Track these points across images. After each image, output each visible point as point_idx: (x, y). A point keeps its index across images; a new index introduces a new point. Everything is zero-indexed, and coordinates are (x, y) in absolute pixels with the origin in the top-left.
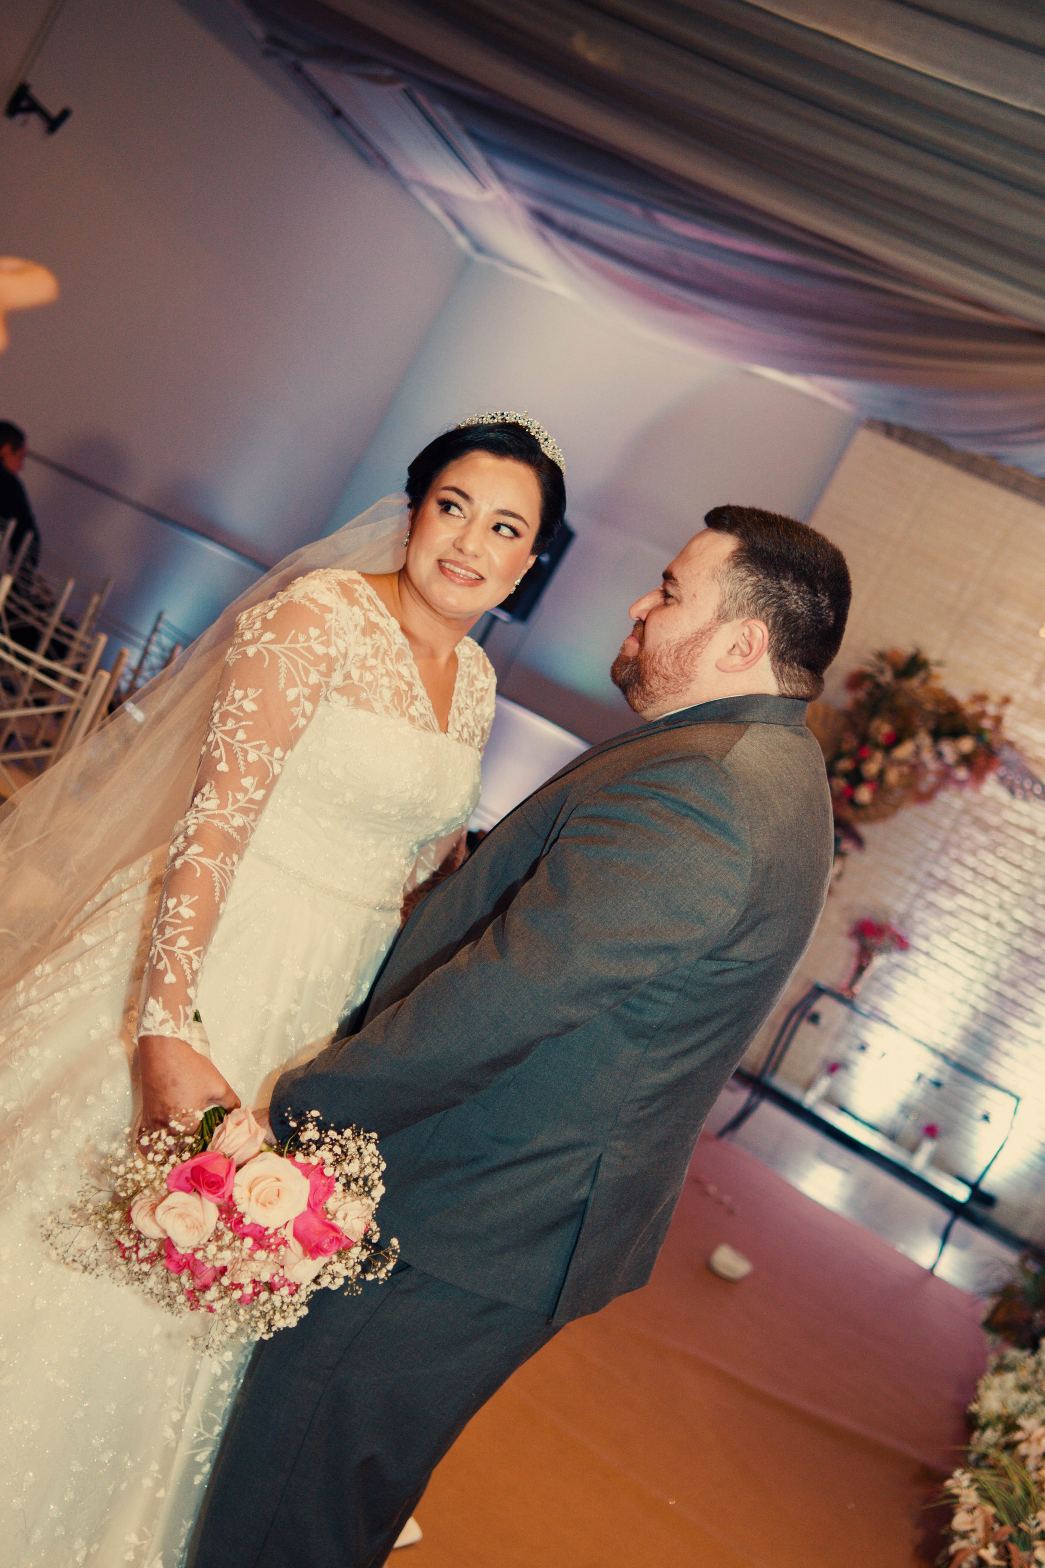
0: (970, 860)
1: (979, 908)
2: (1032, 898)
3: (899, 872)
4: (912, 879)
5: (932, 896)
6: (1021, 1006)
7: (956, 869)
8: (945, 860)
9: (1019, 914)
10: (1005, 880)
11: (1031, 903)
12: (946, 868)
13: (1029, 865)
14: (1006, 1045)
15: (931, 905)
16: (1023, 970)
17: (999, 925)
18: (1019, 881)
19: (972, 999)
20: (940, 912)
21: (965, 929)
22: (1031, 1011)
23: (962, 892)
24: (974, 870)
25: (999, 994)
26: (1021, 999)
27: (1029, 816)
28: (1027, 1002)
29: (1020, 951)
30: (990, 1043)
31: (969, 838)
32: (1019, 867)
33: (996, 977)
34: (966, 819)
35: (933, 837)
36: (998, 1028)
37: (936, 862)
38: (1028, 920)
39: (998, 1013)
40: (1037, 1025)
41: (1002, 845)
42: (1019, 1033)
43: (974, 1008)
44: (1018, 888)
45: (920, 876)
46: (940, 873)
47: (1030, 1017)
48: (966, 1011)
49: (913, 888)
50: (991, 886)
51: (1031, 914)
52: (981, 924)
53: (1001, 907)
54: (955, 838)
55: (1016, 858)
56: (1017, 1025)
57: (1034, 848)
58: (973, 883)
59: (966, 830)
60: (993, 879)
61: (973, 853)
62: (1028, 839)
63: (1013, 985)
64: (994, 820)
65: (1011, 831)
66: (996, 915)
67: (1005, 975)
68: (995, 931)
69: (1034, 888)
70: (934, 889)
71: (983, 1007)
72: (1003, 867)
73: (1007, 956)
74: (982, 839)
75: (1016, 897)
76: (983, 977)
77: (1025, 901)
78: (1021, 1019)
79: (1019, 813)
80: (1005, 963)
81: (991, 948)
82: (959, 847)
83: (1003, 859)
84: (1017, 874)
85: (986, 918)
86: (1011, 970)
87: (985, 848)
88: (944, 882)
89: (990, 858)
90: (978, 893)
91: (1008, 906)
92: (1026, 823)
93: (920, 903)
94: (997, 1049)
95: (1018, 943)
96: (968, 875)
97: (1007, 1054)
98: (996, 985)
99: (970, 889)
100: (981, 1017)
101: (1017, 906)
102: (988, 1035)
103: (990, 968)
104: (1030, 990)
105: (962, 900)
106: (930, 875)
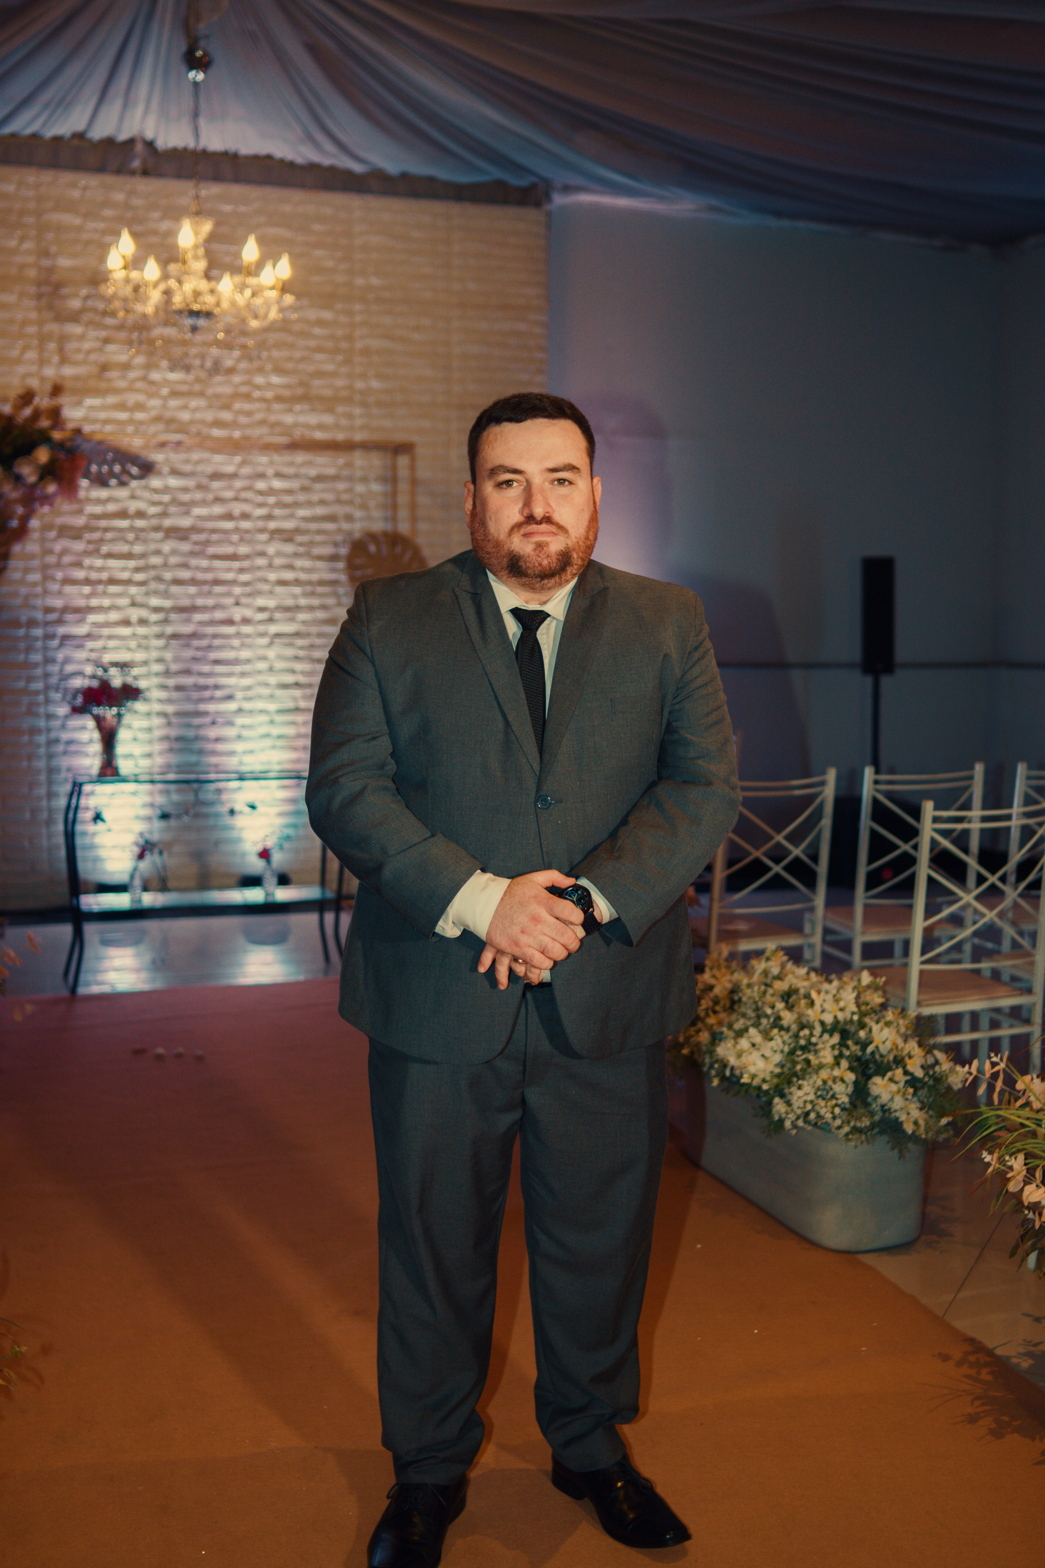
0: (80, 574)
1: (114, 616)
2: (159, 579)
3: (17, 624)
4: (32, 623)
5: (61, 630)
6: (206, 688)
7: (69, 589)
8: (55, 587)
9: (155, 602)
10: (125, 575)
11: (162, 587)
12: (60, 593)
13: (138, 549)
14: (212, 733)
15: (66, 638)
16: (189, 653)
17: (143, 622)
18: (137, 570)
19: (157, 707)
20: (78, 642)
21: (112, 643)
22: (217, 687)
23: (90, 610)
24: (87, 582)
25: (179, 688)
26: (202, 681)
27: (109, 500)
28: (210, 681)
29: (175, 636)
30: (197, 738)
31: (64, 552)
32: (129, 556)
33: (167, 673)
34: (52, 534)
35: (27, 570)
36: (197, 721)
37: (46, 592)
38: (167, 603)
39: (189, 707)
40: (230, 698)
41: (101, 541)
42: (218, 713)
43: (164, 715)
44: (139, 577)
45: (39, 616)
46: (58, 603)
47: (219, 693)
48: (157, 721)
49: (38, 632)
50: (112, 589)
51: (166, 595)
52: (125, 631)
53: (133, 604)
54: (51, 559)
55: (124, 548)
56: (211, 707)
57: (132, 529)
58: (93, 594)
59: (58, 547)
60: (112, 581)
61: (78, 565)
62: (124, 523)
63: (187, 672)
64: (80, 521)
65: (103, 523)
66: (135, 614)
67: (174, 667)
68: (142, 630)
69: (154, 567)
70: (60, 622)
71: (170, 709)
72: (112, 563)
73: (165, 647)
74: (79, 546)
75: (143, 588)
76: (155, 681)
77: (153, 585)
78: (212, 699)
79: (99, 501)
80: (168, 655)
81: (147, 648)
82: (58, 565)
83: (110, 556)
84: (132, 564)
85: (126, 623)
86: (176, 659)
87: (87, 554)
88: (65, 610)
89: (99, 562)
90: (106, 602)
91: (139, 599)
92: (111, 508)
93: (55, 643)
94: (206, 739)
95: (169, 630)
96: (87, 590)
97: (217, 740)
98: (171, 682)
99: (94, 602)
100: (174, 720)
101: (147, 594)
102: (191, 733)
103: (157, 668)
104: (206, 668)
105: (92, 618)
106: (48, 610)
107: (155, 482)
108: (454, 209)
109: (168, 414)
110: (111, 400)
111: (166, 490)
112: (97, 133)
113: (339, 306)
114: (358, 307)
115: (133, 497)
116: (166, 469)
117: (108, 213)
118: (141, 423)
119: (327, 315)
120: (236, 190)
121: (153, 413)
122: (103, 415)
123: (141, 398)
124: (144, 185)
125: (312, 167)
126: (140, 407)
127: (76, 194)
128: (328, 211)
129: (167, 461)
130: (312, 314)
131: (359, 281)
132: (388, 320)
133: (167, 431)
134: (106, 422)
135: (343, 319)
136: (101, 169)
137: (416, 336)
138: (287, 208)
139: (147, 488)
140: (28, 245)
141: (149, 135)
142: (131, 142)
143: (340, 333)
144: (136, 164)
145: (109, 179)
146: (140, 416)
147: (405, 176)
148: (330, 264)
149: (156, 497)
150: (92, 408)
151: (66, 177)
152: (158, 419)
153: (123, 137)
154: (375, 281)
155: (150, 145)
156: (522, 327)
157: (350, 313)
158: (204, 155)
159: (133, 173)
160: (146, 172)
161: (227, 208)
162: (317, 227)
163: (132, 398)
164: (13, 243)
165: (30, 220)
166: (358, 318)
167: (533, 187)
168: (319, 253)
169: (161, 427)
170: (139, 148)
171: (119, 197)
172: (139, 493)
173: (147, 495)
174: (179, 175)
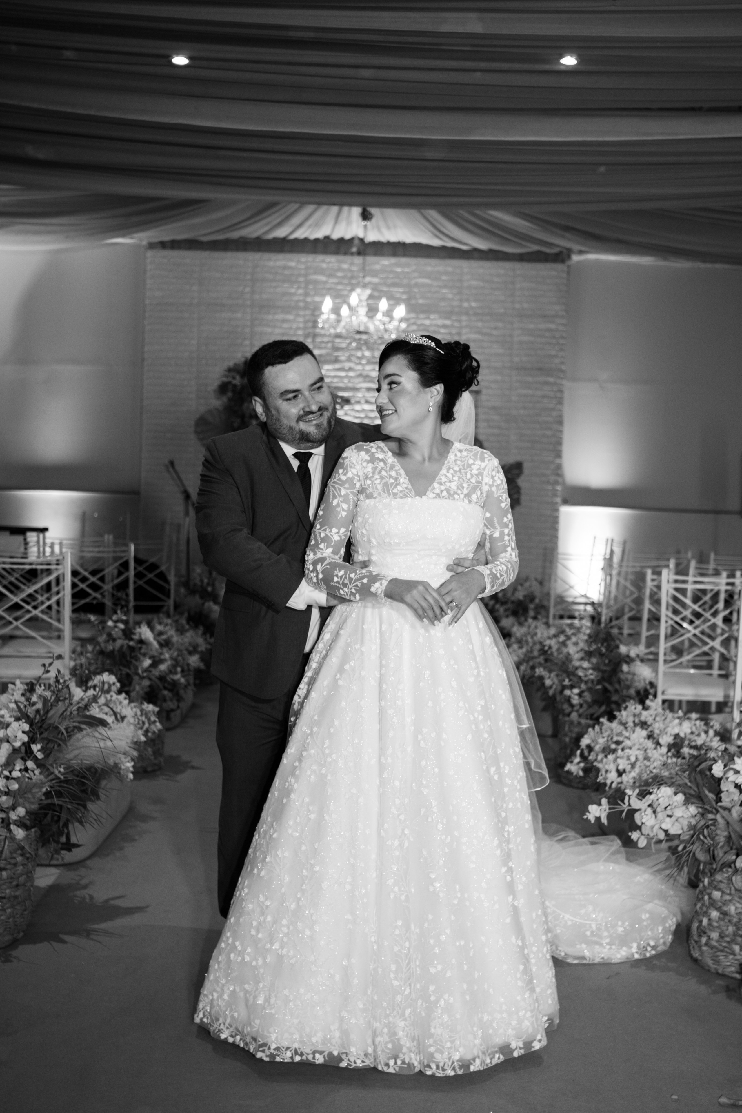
107: (358, 407)
108: (518, 266)
109: (365, 373)
110: (337, 366)
111: (363, 410)
112: (335, 236)
113: (454, 318)
114: (464, 318)
115: (346, 414)
116: (363, 401)
117: (339, 274)
118: (351, 377)
119: (448, 322)
120: (404, 260)
121: (358, 373)
122: (333, 374)
123: (352, 365)
124: (358, 260)
125: (443, 248)
126: (350, 369)
127: (324, 265)
128: (450, 269)
129: (364, 396)
130: (440, 322)
131: (466, 305)
132: (480, 324)
133: (365, 382)
134: (335, 377)
135: (456, 324)
136: (337, 253)
137: (495, 332)
138: (429, 269)
139: (353, 410)
140: (301, 291)
141: (361, 235)
142: (352, 239)
143: (454, 331)
144: (354, 250)
145: (341, 257)
146: (351, 374)
147: (491, 251)
148: (450, 296)
149: (357, 415)
150: (328, 370)
151: (320, 257)
152: (360, 375)
153: (348, 237)
154: (474, 304)
155: (362, 240)
156: (552, 326)
157: (460, 321)
158: (389, 243)
159: (352, 254)
160: (359, 253)
161: (399, 270)
162: (444, 278)
163: (347, 365)
164: (293, 291)
165: (301, 279)
166: (464, 324)
167: (561, 253)
168: (445, 291)
169: (361, 379)
170: (356, 242)
171: (345, 266)
172: (349, 412)
173: (353, 413)
174: (376, 254)
